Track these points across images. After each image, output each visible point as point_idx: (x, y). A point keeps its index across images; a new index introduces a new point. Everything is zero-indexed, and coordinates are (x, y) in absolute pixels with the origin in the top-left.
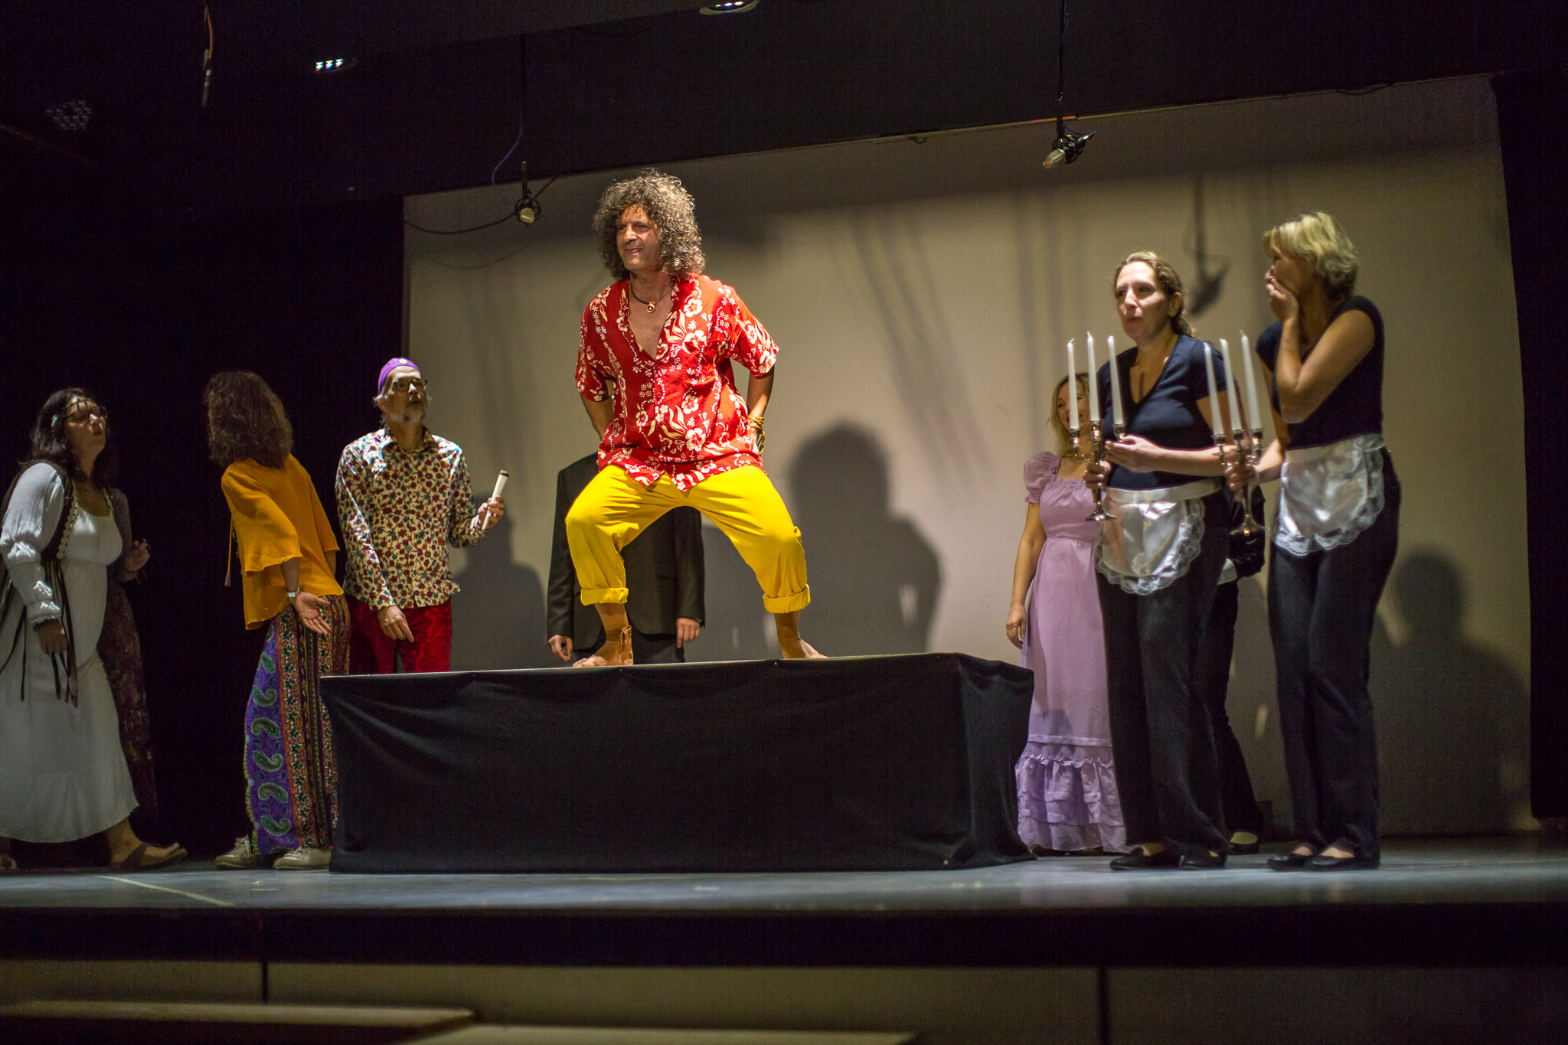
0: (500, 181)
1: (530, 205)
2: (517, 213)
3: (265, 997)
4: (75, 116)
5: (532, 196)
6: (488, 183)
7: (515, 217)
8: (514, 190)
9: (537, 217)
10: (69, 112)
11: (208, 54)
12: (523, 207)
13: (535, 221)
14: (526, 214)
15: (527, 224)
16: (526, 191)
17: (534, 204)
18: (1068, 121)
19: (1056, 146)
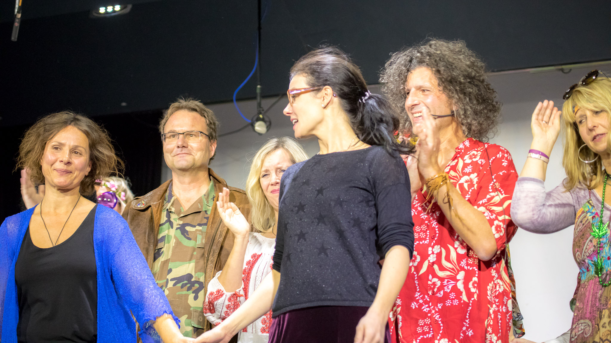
0: (240, 99)
1: (263, 120)
2: (253, 125)
5: (263, 112)
6: (232, 101)
7: (250, 127)
8: (251, 106)
9: (269, 127)
12: (258, 119)
13: (268, 130)
14: (259, 126)
15: (260, 134)
16: (260, 108)
17: (266, 119)
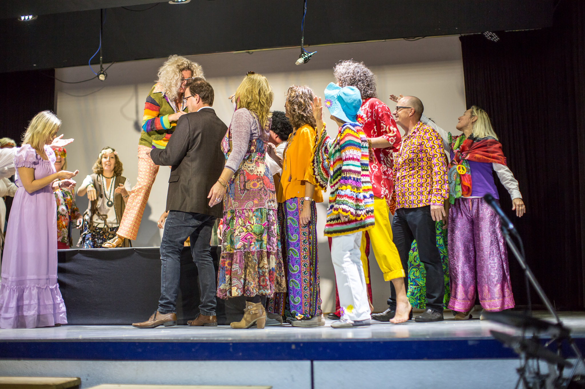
0: (92, 63)
1: (103, 74)
5: (104, 70)
6: (88, 64)
7: (97, 77)
8: (97, 67)
9: (106, 78)
12: (100, 74)
13: (105, 79)
14: (101, 77)
15: (102, 81)
16: (102, 68)
17: (105, 73)
18: (306, 48)
19: (300, 57)
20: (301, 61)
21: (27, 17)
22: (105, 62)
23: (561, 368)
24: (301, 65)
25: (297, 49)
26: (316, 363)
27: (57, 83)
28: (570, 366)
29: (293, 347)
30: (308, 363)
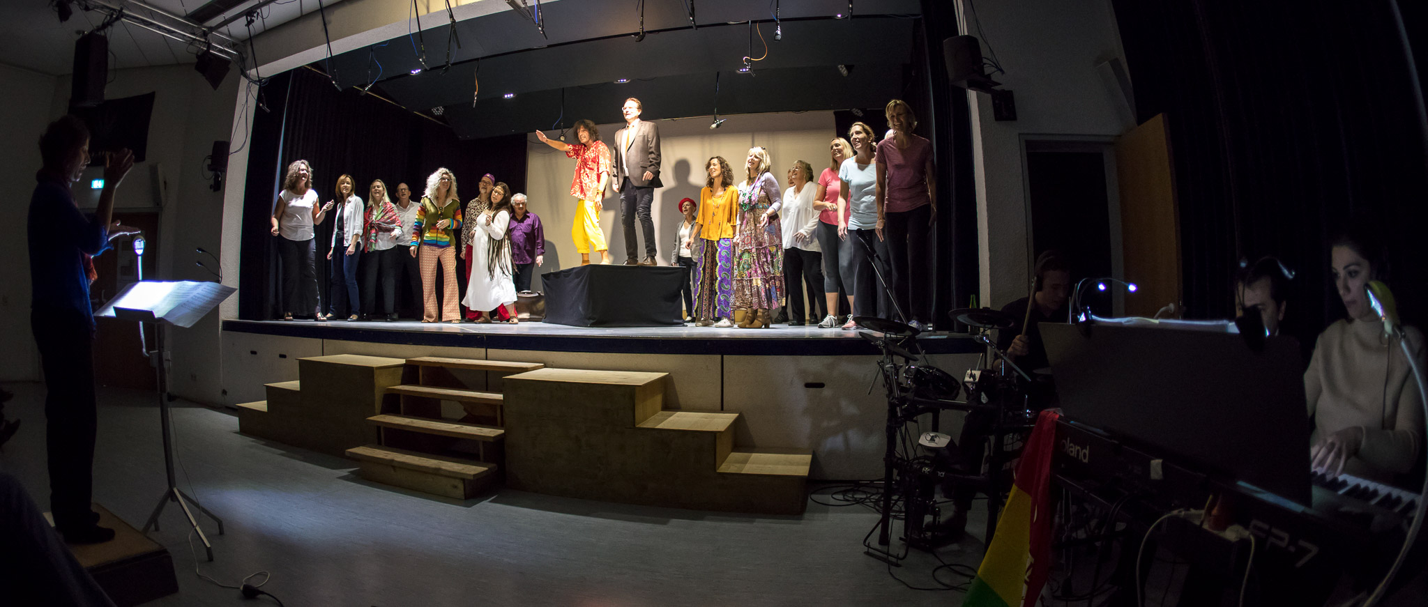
0: (555, 129)
3: (487, 359)
4: (438, 111)
5: (564, 133)
6: (552, 129)
8: (558, 132)
10: (438, 110)
11: (476, 93)
16: (562, 132)
18: (717, 116)
19: (714, 123)
20: (714, 126)
21: (509, 96)
22: (565, 127)
23: (907, 362)
24: (714, 129)
25: (711, 117)
26: (724, 356)
27: (529, 144)
28: (916, 360)
29: (708, 344)
30: (719, 357)
